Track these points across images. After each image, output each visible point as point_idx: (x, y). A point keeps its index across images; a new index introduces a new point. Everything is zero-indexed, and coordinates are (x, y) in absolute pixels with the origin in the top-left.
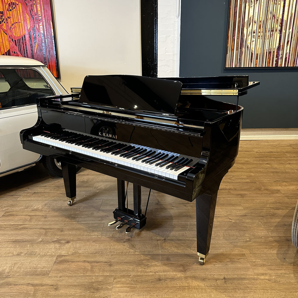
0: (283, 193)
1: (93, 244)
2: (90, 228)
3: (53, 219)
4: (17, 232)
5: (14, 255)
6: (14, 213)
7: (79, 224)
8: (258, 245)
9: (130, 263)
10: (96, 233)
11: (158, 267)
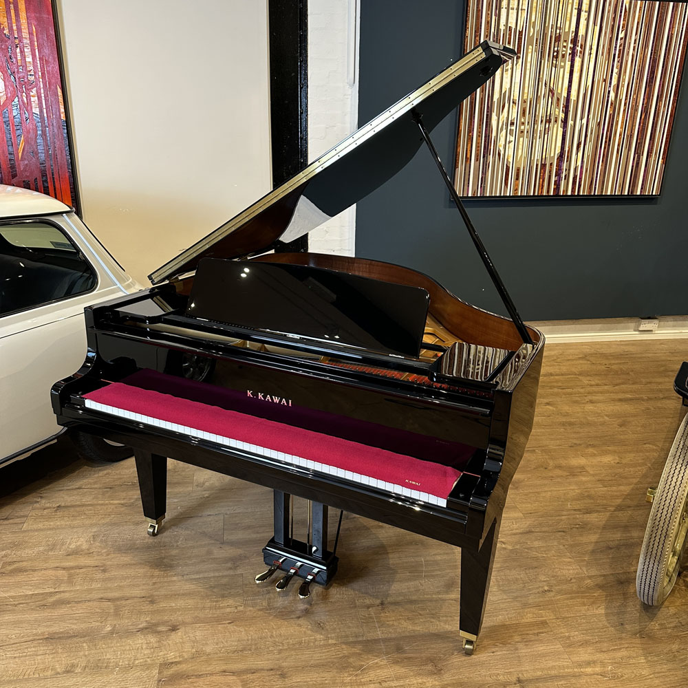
0: (591, 472)
1: (231, 627)
2: (215, 590)
3: (123, 572)
4: (46, 614)
5: (59, 674)
6: (25, 564)
7: (186, 580)
8: (567, 599)
9: (323, 665)
10: (231, 602)
11: (383, 668)
